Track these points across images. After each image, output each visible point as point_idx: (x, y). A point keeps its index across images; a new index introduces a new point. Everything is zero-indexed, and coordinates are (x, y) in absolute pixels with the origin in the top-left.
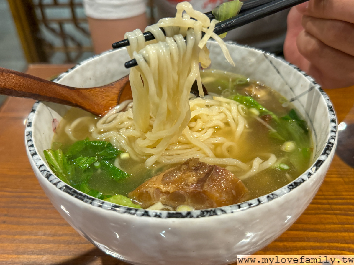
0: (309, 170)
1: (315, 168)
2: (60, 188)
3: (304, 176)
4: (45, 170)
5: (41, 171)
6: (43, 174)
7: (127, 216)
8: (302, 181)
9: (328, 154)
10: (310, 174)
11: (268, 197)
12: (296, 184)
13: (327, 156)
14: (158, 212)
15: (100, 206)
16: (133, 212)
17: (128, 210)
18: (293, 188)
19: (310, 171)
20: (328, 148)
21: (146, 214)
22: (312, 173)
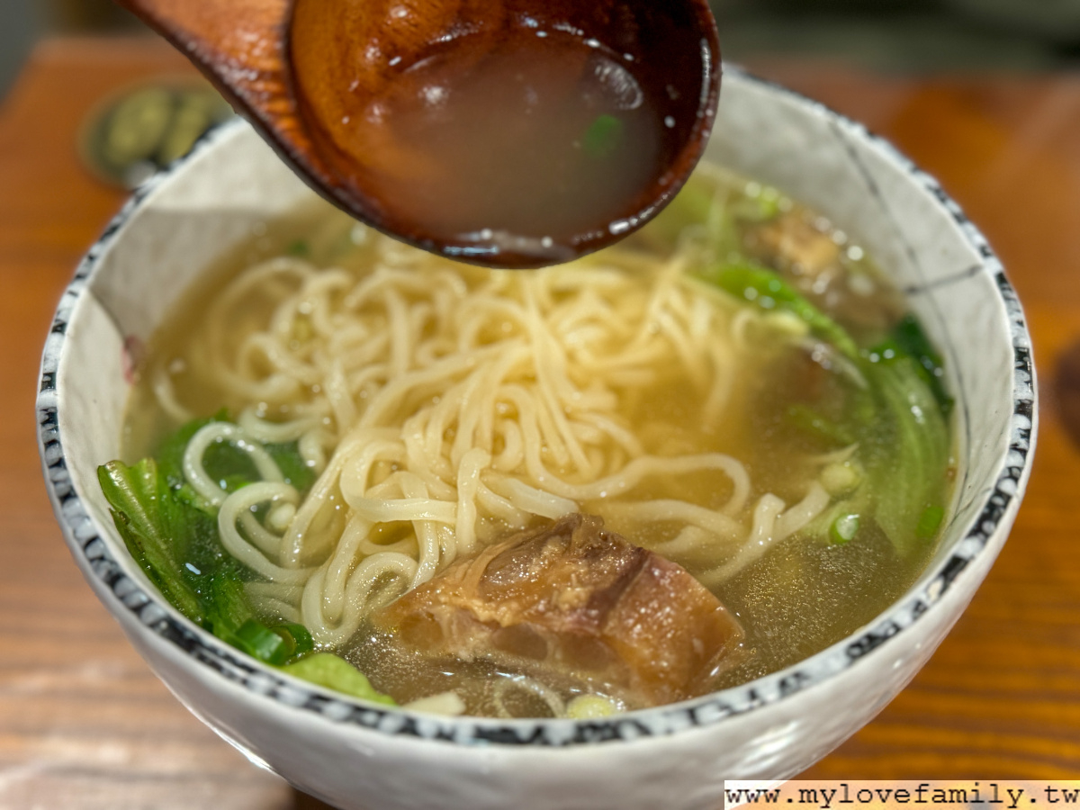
0: (917, 593)
1: (938, 585)
2: (153, 626)
3: (899, 612)
4: (102, 558)
5: (92, 560)
6: (97, 570)
7: (351, 732)
8: (891, 631)
9: (987, 536)
10: (919, 608)
11: (783, 684)
12: (873, 641)
13: (984, 543)
14: (447, 722)
15: (273, 694)
16: (370, 718)
17: (357, 714)
18: (863, 654)
19: (923, 597)
20: (992, 513)
21: (410, 728)
22: (928, 602)
